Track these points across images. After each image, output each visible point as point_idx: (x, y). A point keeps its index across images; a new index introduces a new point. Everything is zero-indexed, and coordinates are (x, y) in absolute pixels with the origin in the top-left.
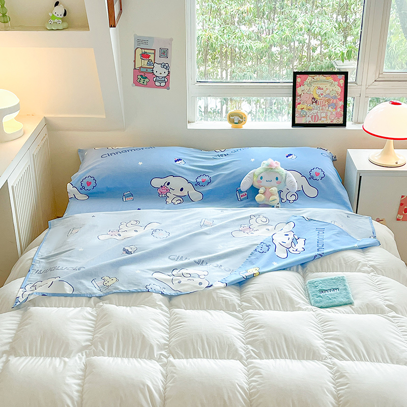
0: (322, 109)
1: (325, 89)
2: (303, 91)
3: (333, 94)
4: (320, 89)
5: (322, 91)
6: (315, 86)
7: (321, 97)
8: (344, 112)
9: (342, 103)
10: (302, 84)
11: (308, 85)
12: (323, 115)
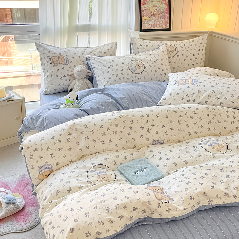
0: (157, 20)
1: (158, 6)
2: (145, 8)
3: (162, 10)
4: (155, 6)
5: (157, 7)
6: (152, 4)
7: (156, 11)
8: (169, 21)
9: (167, 15)
10: (144, 3)
11: (148, 4)
12: (158, 23)
